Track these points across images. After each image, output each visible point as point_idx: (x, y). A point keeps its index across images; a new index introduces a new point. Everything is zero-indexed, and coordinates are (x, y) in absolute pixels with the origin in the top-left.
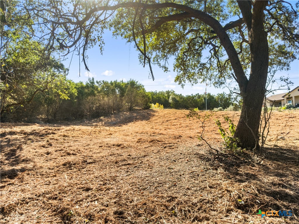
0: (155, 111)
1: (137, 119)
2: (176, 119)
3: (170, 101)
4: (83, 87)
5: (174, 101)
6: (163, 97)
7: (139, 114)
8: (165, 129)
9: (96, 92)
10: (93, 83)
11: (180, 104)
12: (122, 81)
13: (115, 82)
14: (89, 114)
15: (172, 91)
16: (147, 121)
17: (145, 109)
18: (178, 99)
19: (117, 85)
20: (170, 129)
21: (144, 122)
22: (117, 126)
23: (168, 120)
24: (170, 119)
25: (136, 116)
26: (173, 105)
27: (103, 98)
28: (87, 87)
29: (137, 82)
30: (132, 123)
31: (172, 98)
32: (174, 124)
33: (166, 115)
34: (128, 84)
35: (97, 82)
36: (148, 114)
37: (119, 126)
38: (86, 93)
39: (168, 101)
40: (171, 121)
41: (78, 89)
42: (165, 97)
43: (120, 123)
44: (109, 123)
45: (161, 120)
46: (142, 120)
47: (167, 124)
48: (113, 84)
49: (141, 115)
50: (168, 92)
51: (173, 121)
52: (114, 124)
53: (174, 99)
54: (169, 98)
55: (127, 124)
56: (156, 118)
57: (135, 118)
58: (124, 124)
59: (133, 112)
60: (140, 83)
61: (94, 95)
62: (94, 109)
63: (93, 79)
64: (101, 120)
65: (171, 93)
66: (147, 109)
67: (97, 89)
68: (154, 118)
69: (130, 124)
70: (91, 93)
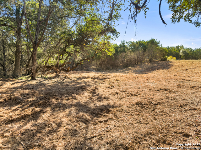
0: (172, 62)
1: (158, 69)
2: (195, 68)
3: (181, 53)
4: (117, 47)
5: (185, 53)
6: (175, 51)
7: (159, 64)
8: (189, 77)
9: (126, 50)
10: (124, 43)
11: (190, 55)
12: (144, 41)
13: (139, 42)
14: (122, 65)
15: (181, 46)
16: (168, 70)
17: (162, 60)
18: (188, 52)
19: (140, 44)
20: (193, 76)
21: (165, 71)
22: (143, 73)
23: (188, 68)
24: (189, 68)
25: (157, 66)
26: (184, 57)
27: (131, 53)
28: (121, 46)
29: (156, 40)
30: (156, 71)
31: (183, 51)
32: (195, 72)
33: (184, 65)
34: (149, 42)
35: (127, 43)
36: (167, 64)
37: (146, 74)
38: (120, 51)
39: (179, 54)
40: (190, 70)
41: (115, 48)
42: (176, 51)
43: (145, 71)
44: (136, 71)
45: (181, 69)
46: (163, 69)
47: (188, 72)
48: (138, 43)
49: (161, 65)
50: (178, 47)
51: (194, 70)
52: (141, 72)
53: (184, 52)
54: (179, 51)
55: (151, 72)
56: (175, 67)
57: (156, 67)
58: (149, 72)
59: (154, 63)
60: (159, 41)
61: (125, 52)
62: (125, 61)
63: (124, 41)
64: (130, 69)
65: (181, 47)
66: (164, 60)
67: (127, 47)
68: (173, 68)
69: (154, 72)
70: (123, 51)
